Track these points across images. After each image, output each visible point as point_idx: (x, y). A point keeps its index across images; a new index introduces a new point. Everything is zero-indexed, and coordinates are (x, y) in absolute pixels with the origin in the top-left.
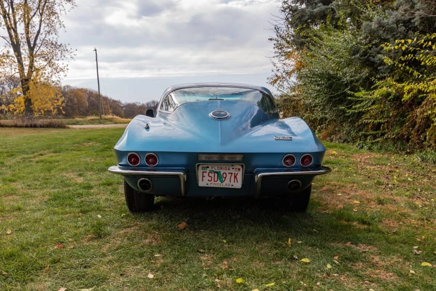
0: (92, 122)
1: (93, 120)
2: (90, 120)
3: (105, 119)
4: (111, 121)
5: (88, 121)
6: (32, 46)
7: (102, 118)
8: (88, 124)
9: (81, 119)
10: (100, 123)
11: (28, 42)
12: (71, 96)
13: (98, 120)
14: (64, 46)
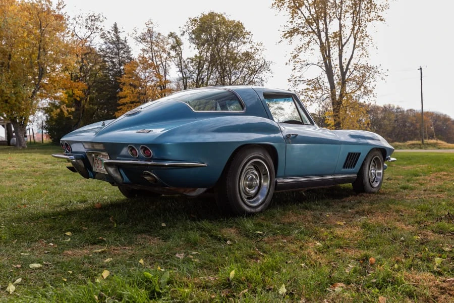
0: (412, 146)
1: (413, 144)
2: (411, 144)
3: (428, 144)
4: (434, 146)
5: (408, 145)
6: (344, 70)
7: (425, 142)
8: (407, 149)
9: (400, 144)
10: (421, 148)
11: (341, 67)
12: (412, 120)
13: (420, 144)
14: (375, 68)
